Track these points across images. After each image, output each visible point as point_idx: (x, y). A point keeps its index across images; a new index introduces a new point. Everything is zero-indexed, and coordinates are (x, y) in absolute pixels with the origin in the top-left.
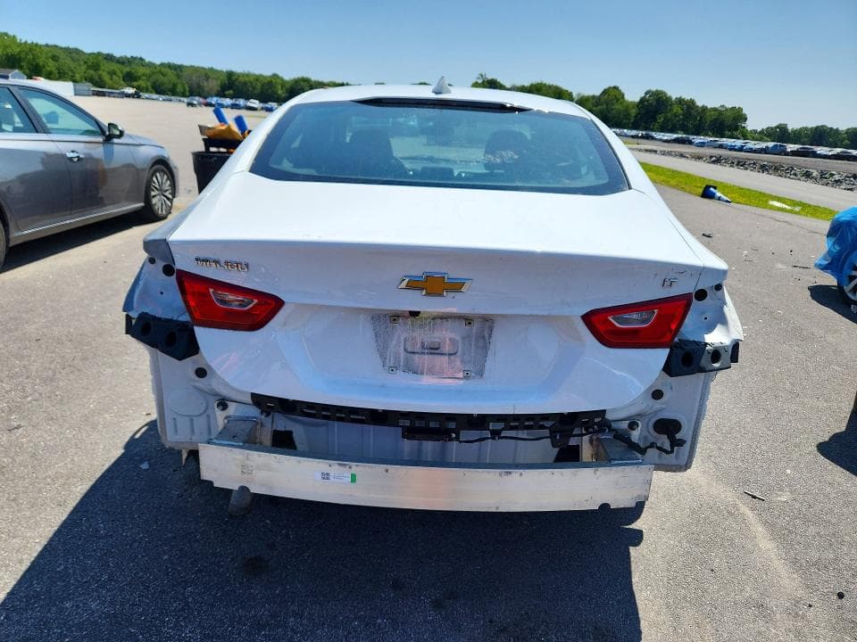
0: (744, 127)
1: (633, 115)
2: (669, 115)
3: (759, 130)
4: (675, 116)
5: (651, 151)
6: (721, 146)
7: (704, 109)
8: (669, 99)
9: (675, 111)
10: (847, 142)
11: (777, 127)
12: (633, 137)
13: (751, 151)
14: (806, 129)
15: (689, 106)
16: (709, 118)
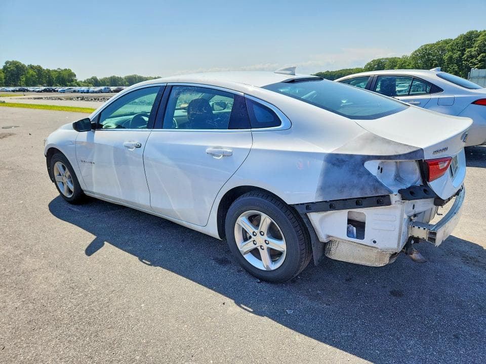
0: (76, 80)
1: (3, 77)
2: (28, 76)
3: (83, 81)
4: (32, 76)
5: (38, 98)
6: (75, 91)
7: (49, 71)
8: (23, 66)
9: (31, 73)
10: (127, 83)
11: (92, 78)
12: (13, 91)
13: (93, 92)
14: (106, 78)
15: (39, 70)
16: (54, 76)
